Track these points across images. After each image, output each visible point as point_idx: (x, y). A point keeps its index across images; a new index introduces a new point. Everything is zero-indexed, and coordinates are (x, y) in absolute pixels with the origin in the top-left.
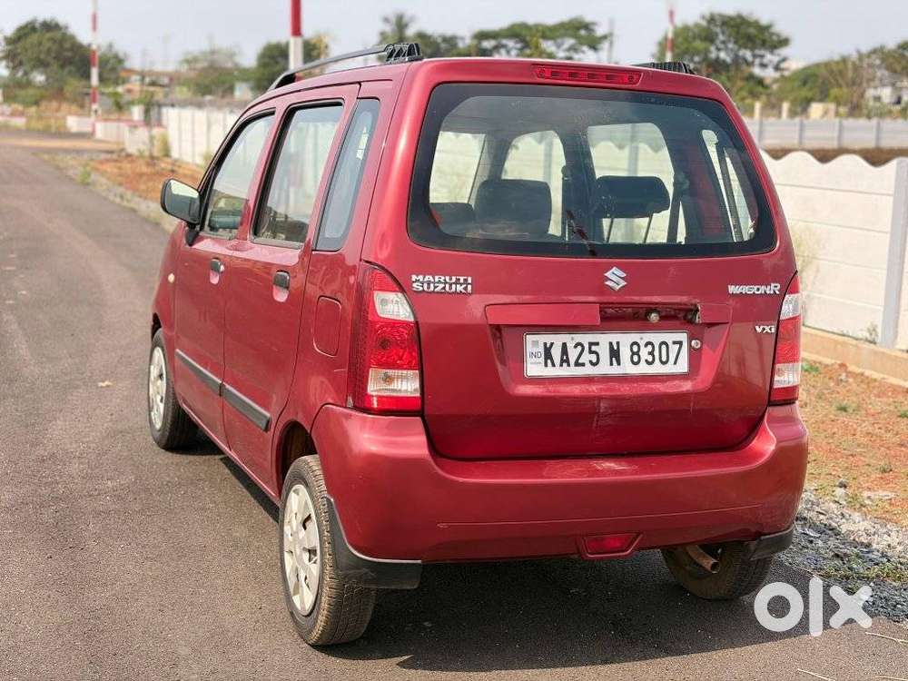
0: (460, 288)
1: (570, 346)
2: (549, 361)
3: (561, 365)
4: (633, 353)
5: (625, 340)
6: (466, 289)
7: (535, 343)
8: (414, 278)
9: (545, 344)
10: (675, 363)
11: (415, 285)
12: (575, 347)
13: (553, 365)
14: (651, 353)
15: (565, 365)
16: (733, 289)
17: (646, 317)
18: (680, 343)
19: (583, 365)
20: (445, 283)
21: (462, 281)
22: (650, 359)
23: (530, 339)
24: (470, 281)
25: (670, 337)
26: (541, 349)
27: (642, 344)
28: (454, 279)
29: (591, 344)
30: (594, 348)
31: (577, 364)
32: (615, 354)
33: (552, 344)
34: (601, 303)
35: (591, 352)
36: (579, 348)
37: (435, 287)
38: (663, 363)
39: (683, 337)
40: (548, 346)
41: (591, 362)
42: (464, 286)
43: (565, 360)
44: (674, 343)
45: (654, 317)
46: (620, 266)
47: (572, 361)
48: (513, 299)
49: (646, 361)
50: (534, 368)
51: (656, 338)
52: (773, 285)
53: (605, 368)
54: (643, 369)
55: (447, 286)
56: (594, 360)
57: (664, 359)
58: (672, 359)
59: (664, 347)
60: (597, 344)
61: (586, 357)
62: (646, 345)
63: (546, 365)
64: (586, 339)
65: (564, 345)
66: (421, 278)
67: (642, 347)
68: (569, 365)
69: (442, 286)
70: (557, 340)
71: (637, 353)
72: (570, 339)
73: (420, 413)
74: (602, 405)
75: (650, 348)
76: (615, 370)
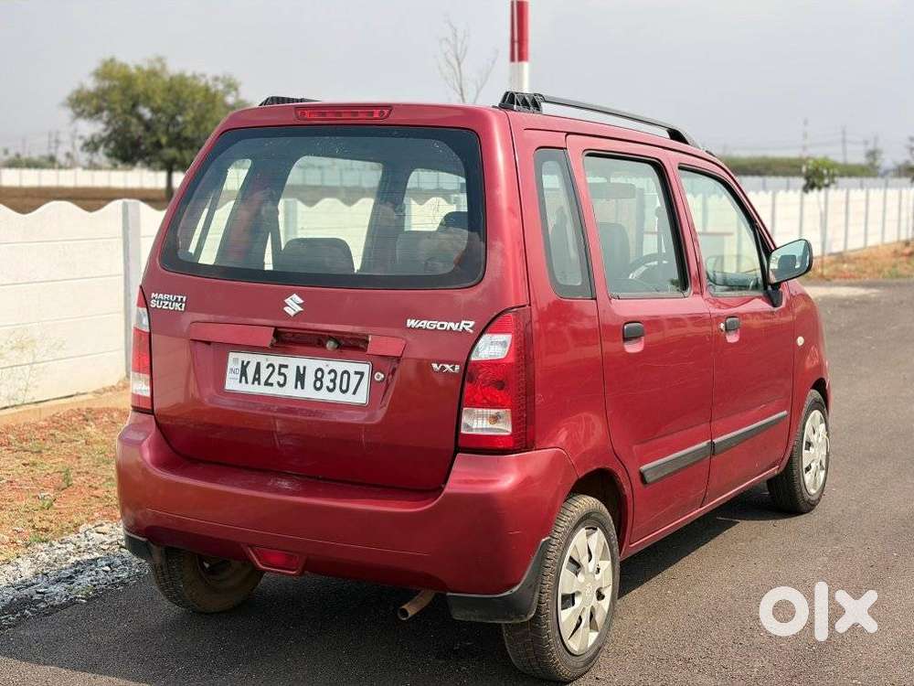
0: (177, 306)
1: (263, 366)
2: (243, 378)
3: (253, 383)
4: (317, 379)
6: (181, 306)
7: (236, 360)
8: (153, 295)
9: (243, 362)
10: (354, 393)
11: (153, 302)
12: (268, 367)
13: (247, 382)
14: (333, 381)
15: (256, 383)
16: (412, 323)
18: (362, 374)
19: (272, 385)
20: (170, 301)
21: (179, 300)
22: (331, 386)
23: (232, 356)
24: (184, 300)
25: (353, 367)
26: (239, 366)
27: (326, 371)
28: (175, 298)
29: (281, 366)
30: (283, 370)
31: (267, 383)
32: (300, 377)
33: (248, 363)
34: (277, 327)
35: (280, 374)
36: (271, 369)
37: (163, 304)
38: (343, 392)
39: (365, 368)
40: (245, 364)
41: (278, 383)
42: (180, 304)
43: (257, 379)
44: (356, 373)
45: (330, 345)
47: (263, 381)
49: (328, 388)
50: (232, 383)
51: (340, 366)
52: (463, 322)
53: (290, 391)
54: (323, 395)
55: (171, 303)
56: (282, 382)
57: (344, 388)
58: (351, 389)
59: (346, 376)
60: (286, 366)
61: (276, 378)
62: (329, 373)
63: (240, 381)
64: (277, 360)
65: (258, 365)
66: (156, 296)
67: (326, 374)
68: (259, 384)
69: (167, 304)
70: (253, 359)
71: (321, 380)
74: (278, 425)
75: (333, 375)
76: (298, 393)
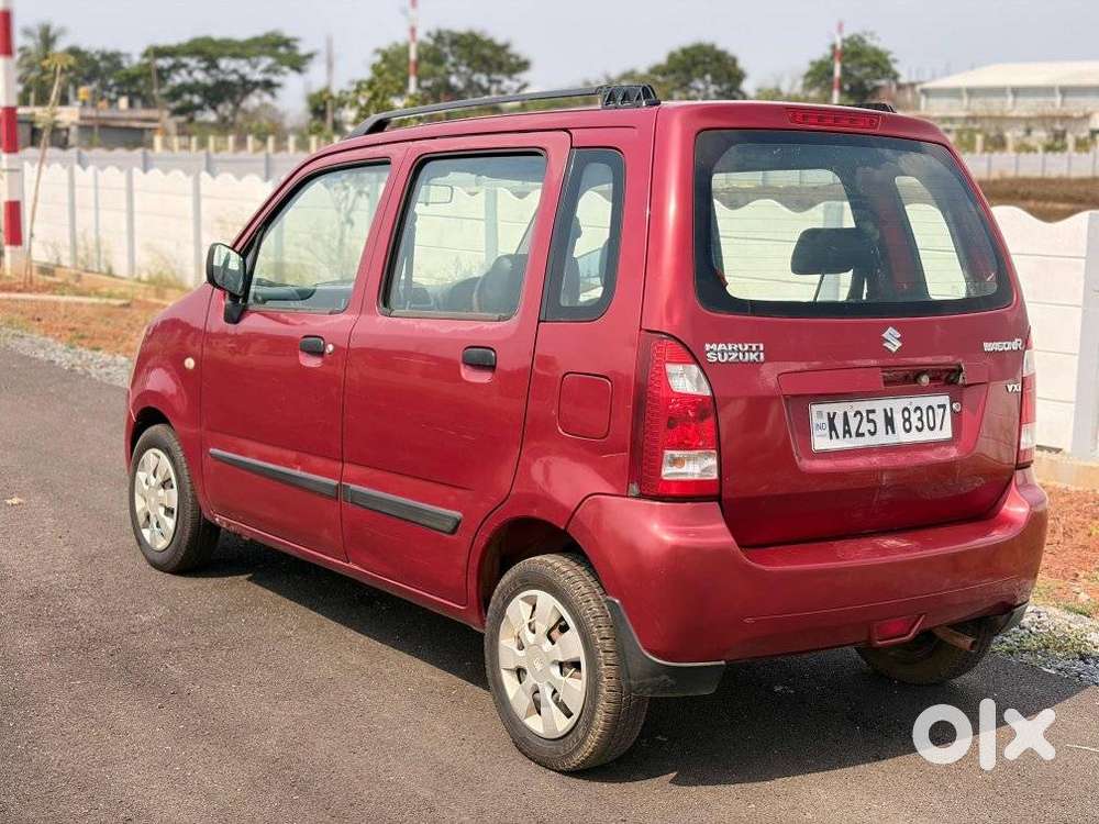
0: (753, 357)
1: (851, 415)
2: (833, 433)
3: (844, 437)
4: (905, 420)
5: (896, 405)
6: (758, 357)
7: (820, 414)
8: (708, 347)
9: (829, 414)
10: (941, 428)
11: (709, 355)
12: (855, 415)
13: (838, 437)
14: (920, 419)
15: (847, 435)
16: (988, 347)
17: (916, 379)
18: (943, 406)
19: (863, 435)
20: (739, 351)
21: (754, 348)
22: (920, 425)
23: (814, 409)
24: (762, 349)
25: (935, 400)
26: (826, 421)
27: (912, 409)
28: (746, 348)
29: (869, 412)
30: (871, 416)
31: (859, 435)
32: (889, 421)
33: (835, 414)
34: (882, 367)
35: (869, 421)
36: (858, 417)
37: (730, 356)
38: (932, 429)
39: (945, 399)
40: (831, 416)
41: (869, 431)
42: (756, 354)
43: (847, 432)
44: (939, 406)
45: (925, 380)
46: (896, 326)
47: (853, 431)
48: (803, 366)
49: (917, 428)
50: (821, 441)
51: (923, 402)
52: (1017, 340)
53: (882, 438)
54: (914, 437)
55: (741, 354)
56: (872, 430)
57: (932, 425)
58: (938, 426)
59: (930, 412)
60: (873, 411)
61: (866, 427)
62: (915, 410)
63: (831, 437)
64: (863, 406)
65: (845, 414)
66: (714, 346)
67: (912, 412)
68: (851, 436)
69: (735, 355)
70: (838, 408)
71: (908, 420)
72: (850, 408)
73: (718, 498)
74: (884, 478)
75: (919, 413)
76: (890, 439)
